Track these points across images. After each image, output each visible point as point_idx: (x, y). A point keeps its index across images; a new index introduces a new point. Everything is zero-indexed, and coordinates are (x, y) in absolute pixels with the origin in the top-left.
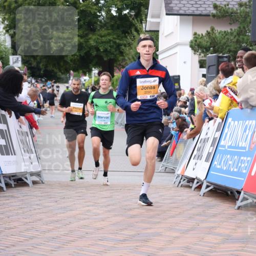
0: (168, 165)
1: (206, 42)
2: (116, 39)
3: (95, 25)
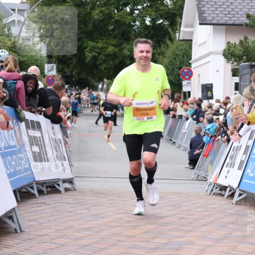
0: (200, 172)
1: (239, 51)
3: (129, 34)
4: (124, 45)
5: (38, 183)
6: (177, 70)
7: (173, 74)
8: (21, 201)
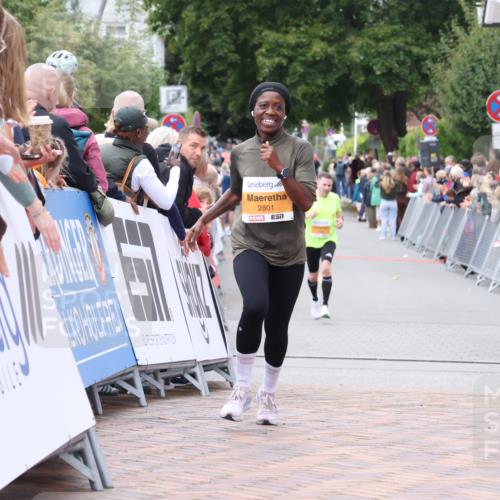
2: (411, 44)
3: (362, 12)
4: (351, 38)
5: (145, 371)
6: (479, 98)
7: (468, 108)
8: (104, 414)
